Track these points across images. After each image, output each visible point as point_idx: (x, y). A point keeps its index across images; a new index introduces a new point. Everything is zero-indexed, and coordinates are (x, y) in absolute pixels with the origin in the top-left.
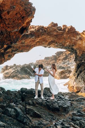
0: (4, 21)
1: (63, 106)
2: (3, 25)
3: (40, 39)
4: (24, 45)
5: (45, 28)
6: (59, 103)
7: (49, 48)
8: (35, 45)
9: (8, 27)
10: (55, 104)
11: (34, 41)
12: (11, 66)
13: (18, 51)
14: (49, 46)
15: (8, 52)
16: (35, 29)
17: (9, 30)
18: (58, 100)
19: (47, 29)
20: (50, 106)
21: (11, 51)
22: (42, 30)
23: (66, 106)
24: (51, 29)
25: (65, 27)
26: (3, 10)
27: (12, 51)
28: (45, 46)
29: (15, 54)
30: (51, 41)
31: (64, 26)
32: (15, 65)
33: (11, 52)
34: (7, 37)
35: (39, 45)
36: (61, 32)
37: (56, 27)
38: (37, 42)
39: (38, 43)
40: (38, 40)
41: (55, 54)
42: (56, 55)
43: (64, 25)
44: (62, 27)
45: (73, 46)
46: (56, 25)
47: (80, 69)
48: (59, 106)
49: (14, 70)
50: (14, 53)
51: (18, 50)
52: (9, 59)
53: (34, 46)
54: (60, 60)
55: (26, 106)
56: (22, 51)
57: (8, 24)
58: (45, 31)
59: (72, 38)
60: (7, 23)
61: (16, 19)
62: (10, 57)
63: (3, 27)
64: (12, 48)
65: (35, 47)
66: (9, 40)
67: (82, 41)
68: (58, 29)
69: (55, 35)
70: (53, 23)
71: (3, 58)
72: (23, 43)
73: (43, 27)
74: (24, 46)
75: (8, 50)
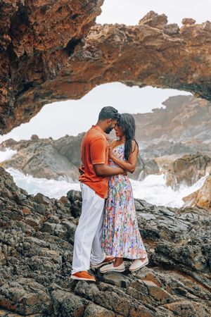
0: (32, 29)
1: (170, 229)
2: (29, 37)
3: (114, 63)
4: (69, 80)
5: (130, 32)
6: (161, 223)
7: (141, 87)
8: (99, 78)
9: (41, 42)
10: (150, 223)
11: (97, 68)
12: (24, 142)
13: (53, 97)
14: (140, 84)
15: (26, 100)
16: (101, 34)
17: (40, 48)
18: (158, 218)
19: (135, 33)
21: (32, 97)
22: (121, 35)
24: (148, 34)
25: (188, 25)
26: (33, 6)
27: (37, 96)
28: (129, 81)
29: (43, 104)
30: (146, 67)
31: (186, 21)
32: (35, 138)
33: (34, 101)
34: (33, 64)
35: (112, 80)
36: (176, 42)
37: (162, 26)
38: (107, 71)
39: (108, 74)
40: (108, 67)
41: (163, 103)
42: (164, 107)
43: (187, 19)
44: (181, 25)
46: (163, 19)
48: (158, 227)
49: (32, 154)
50: (40, 101)
51: (51, 93)
52: (27, 120)
53: (98, 84)
54: (177, 123)
56: (63, 97)
57: (40, 35)
58: (130, 39)
60: (38, 33)
61: (57, 22)
62: (29, 113)
63: (29, 42)
64: (36, 90)
65: (101, 85)
66: (38, 72)
68: (167, 33)
69: (158, 51)
70: (152, 13)
72: (68, 75)
73: (123, 28)
74: (70, 82)
75: (25, 95)
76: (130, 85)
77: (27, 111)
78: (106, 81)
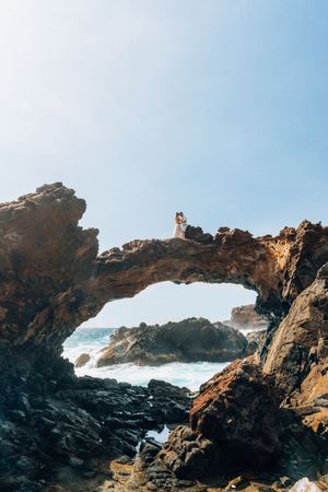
7: (187, 284)
12: (134, 329)
14: (185, 281)
19: (169, 244)
25: (221, 233)
28: (176, 280)
30: (185, 268)
31: (221, 230)
32: (143, 325)
35: (161, 280)
36: (208, 248)
37: (198, 236)
38: (153, 274)
39: (155, 276)
40: (151, 271)
43: (223, 228)
49: (136, 340)
53: (150, 284)
56: (118, 297)
59: (242, 257)
67: (267, 264)
69: (192, 256)
72: (114, 280)
76: (178, 283)
77: (90, 309)
78: (156, 281)
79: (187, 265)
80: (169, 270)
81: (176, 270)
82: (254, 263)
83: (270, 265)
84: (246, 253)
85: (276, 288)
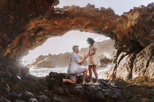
1: (112, 96)
3: (75, 22)
4: (57, 28)
5: (81, 9)
6: (105, 91)
7: (86, 32)
10: (98, 92)
11: (68, 23)
13: (51, 35)
14: (85, 30)
15: (40, 36)
18: (102, 88)
20: (91, 96)
23: (115, 96)
27: (44, 34)
29: (47, 38)
30: (87, 24)
33: (43, 36)
34: (31, 5)
36: (98, 14)
39: (73, 26)
40: (73, 23)
43: (102, 7)
44: (100, 9)
45: (112, 29)
46: (93, 6)
47: (121, 55)
48: (105, 96)
50: (46, 36)
51: (50, 33)
52: (41, 44)
53: (69, 30)
55: (53, 96)
56: (55, 35)
59: (111, 21)
62: (42, 41)
66: (34, 11)
68: (95, 11)
70: (89, 4)
71: (34, 43)
72: (56, 25)
73: (78, 7)
75: (39, 34)
76: (82, 31)
78: (72, 29)
79: (89, 22)
80: (80, 23)
81: (83, 24)
82: (117, 24)
83: (124, 24)
84: (113, 19)
85: (127, 34)
